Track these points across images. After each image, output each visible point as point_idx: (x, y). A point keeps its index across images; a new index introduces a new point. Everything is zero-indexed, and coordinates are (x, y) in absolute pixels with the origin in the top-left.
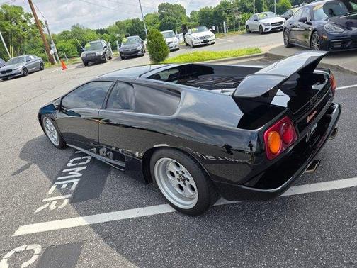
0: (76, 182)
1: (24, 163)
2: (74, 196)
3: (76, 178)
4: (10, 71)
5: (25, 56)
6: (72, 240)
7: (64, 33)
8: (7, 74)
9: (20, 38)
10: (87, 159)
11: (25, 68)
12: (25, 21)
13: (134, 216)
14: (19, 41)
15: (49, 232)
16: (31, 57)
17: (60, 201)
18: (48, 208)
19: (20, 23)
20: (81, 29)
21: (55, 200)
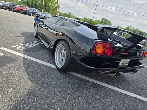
0: (31, 46)
1: (21, 35)
2: (27, 49)
3: (32, 46)
4: (40, 15)
5: (47, 13)
6: (15, 58)
7: (65, 14)
8: (38, 16)
9: (50, 9)
10: (41, 43)
11: (45, 17)
12: (54, 4)
13: (40, 63)
14: (49, 9)
15: (9, 53)
16: (49, 14)
17: (22, 48)
18: (16, 48)
19: (52, 4)
20: (71, 15)
21: (20, 47)
